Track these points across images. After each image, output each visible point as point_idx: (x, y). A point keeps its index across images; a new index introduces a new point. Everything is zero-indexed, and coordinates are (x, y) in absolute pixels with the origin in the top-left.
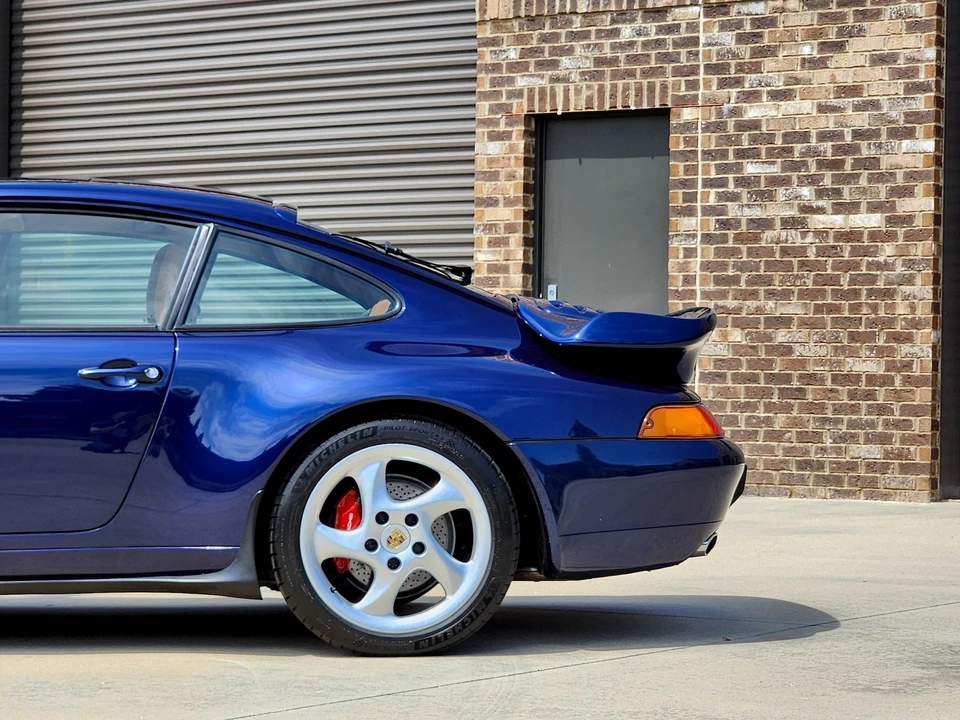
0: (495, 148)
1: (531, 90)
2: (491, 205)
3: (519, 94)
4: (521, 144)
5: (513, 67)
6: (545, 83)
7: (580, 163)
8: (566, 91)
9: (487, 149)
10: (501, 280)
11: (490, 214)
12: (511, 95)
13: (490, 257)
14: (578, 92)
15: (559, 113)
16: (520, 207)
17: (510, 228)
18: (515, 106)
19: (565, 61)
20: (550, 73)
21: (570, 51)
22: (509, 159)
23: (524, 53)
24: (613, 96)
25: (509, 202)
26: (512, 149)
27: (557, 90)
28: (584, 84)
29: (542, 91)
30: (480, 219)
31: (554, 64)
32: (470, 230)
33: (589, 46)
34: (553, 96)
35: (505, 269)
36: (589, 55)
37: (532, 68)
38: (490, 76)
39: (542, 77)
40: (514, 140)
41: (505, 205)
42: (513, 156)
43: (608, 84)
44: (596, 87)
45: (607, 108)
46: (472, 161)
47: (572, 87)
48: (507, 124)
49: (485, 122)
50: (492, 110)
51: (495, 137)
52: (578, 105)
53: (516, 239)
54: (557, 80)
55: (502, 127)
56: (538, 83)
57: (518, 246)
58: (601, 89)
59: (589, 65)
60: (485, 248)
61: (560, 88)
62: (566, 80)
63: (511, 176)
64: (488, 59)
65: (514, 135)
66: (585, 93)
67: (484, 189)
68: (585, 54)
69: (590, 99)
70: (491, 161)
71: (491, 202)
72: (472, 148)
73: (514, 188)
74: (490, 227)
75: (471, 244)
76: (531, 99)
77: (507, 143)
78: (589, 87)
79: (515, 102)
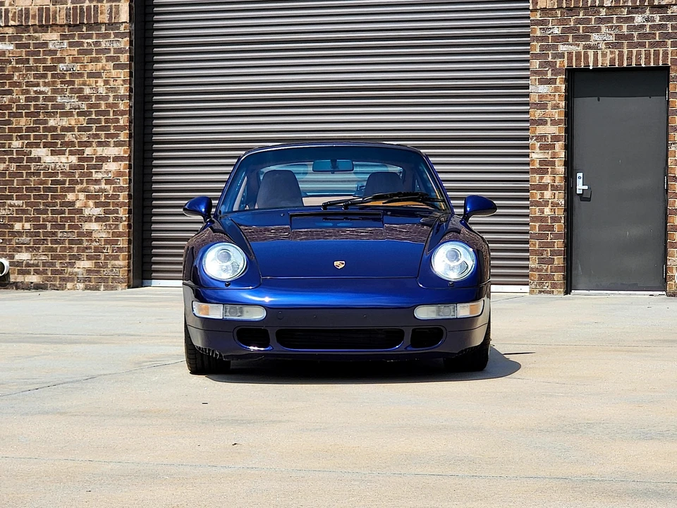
0: (544, 89)
1: (570, 53)
2: (541, 124)
3: (562, 56)
4: (563, 87)
5: (557, 39)
6: (580, 49)
7: (599, 100)
8: (596, 55)
9: (538, 90)
10: (550, 170)
11: (541, 130)
12: (555, 56)
13: (541, 156)
14: (604, 55)
15: (591, 68)
16: (562, 126)
17: (556, 138)
18: (558, 63)
19: (595, 36)
20: (584, 43)
21: (598, 30)
22: (555, 95)
23: (563, 31)
24: (629, 58)
25: (554, 122)
26: (556, 90)
27: (589, 53)
28: (608, 51)
29: (578, 54)
30: (534, 132)
31: (588, 38)
32: (527, 139)
33: (611, 27)
34: (586, 57)
35: (553, 164)
36: (612, 32)
37: (570, 40)
38: (540, 44)
39: (578, 46)
40: (558, 84)
41: (551, 124)
42: (557, 94)
43: (625, 51)
44: (617, 53)
45: (625, 65)
46: (528, 96)
47: (599, 52)
48: (552, 74)
49: (535, 73)
50: (541, 65)
51: (542, 82)
52: (603, 62)
53: (559, 146)
54: (590, 47)
55: (549, 76)
56: (574, 49)
57: (562, 149)
58: (621, 55)
59: (612, 39)
60: (537, 150)
61: (591, 53)
62: (595, 47)
63: (556, 107)
64: (538, 33)
65: (558, 81)
66: (609, 56)
67: (537, 114)
68: (610, 32)
69: (612, 60)
70: (541, 96)
71: (542, 122)
72: (527, 87)
73: (558, 115)
74: (540, 138)
75: (527, 147)
76: (570, 59)
77: (553, 86)
78: (611, 53)
79: (558, 61)
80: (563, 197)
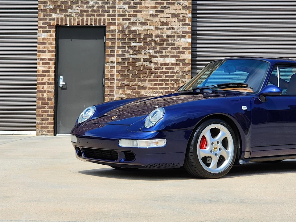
0: (45, 35)
1: (58, 18)
2: (43, 52)
3: (54, 19)
4: (54, 34)
5: (51, 11)
6: (63, 16)
7: (71, 40)
8: (70, 19)
9: (42, 36)
10: (47, 75)
11: (43, 55)
12: (50, 19)
13: (43, 68)
14: (75, 19)
15: (68, 25)
16: (54, 53)
17: (50, 59)
18: (52, 23)
19: (70, 10)
20: (65, 13)
21: (72, 7)
22: (50, 39)
23: (55, 7)
24: (87, 21)
25: (49, 52)
26: (51, 36)
27: (67, 18)
28: (77, 17)
29: (62, 19)
30: (39, 56)
31: (66, 11)
32: (36, 59)
33: (78, 6)
34: (66, 20)
35: (48, 72)
36: (79, 9)
37: (58, 12)
38: (43, 13)
39: (62, 15)
40: (52, 33)
41: (48, 52)
42: (51, 38)
43: (85, 18)
44: (81, 19)
45: (85, 25)
46: (36, 38)
47: (72, 18)
48: (49, 28)
49: (41, 27)
50: (43, 23)
51: (44, 32)
52: (74, 23)
54: (68, 16)
55: (47, 29)
56: (60, 16)
57: (53, 65)
58: (83, 20)
59: (79, 12)
60: (41, 65)
61: (68, 18)
62: (70, 16)
63: (51, 44)
64: (42, 8)
65: (52, 31)
66: (77, 20)
67: (41, 47)
68: (77, 9)
69: (79, 22)
70: (43, 39)
71: (44, 51)
72: (36, 34)
73: (51, 48)
74: (43, 59)
75: (36, 64)
76: (58, 21)
77: (49, 34)
78: (78, 18)
79: (52, 22)
80: (53, 88)
